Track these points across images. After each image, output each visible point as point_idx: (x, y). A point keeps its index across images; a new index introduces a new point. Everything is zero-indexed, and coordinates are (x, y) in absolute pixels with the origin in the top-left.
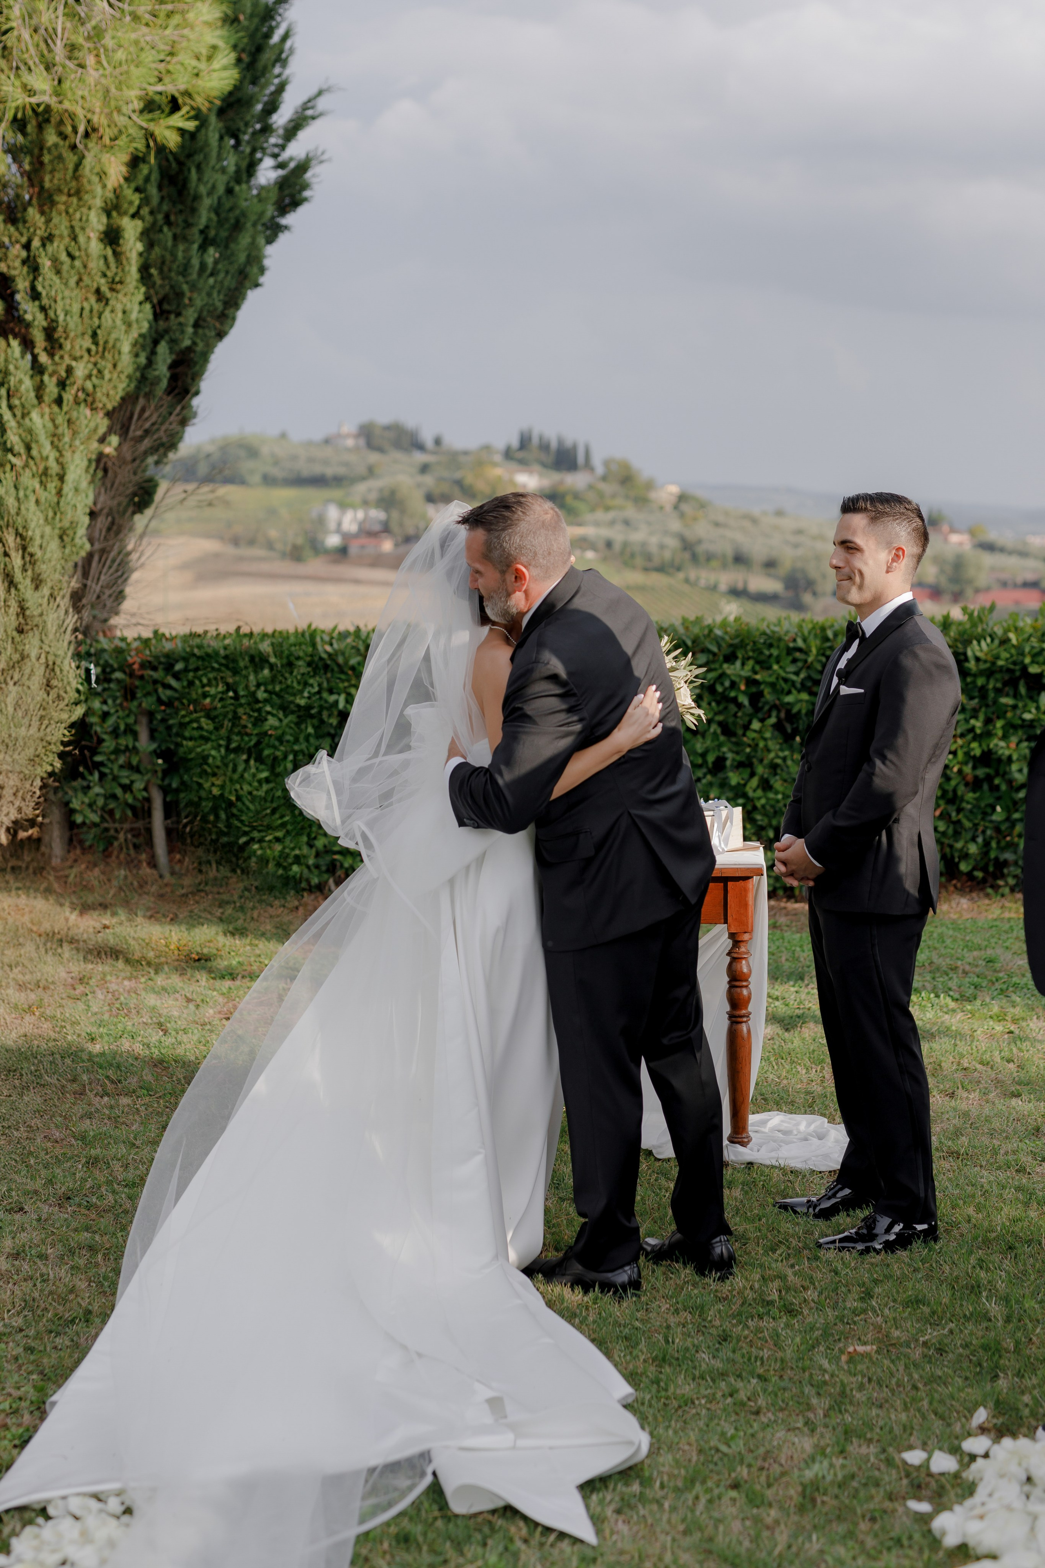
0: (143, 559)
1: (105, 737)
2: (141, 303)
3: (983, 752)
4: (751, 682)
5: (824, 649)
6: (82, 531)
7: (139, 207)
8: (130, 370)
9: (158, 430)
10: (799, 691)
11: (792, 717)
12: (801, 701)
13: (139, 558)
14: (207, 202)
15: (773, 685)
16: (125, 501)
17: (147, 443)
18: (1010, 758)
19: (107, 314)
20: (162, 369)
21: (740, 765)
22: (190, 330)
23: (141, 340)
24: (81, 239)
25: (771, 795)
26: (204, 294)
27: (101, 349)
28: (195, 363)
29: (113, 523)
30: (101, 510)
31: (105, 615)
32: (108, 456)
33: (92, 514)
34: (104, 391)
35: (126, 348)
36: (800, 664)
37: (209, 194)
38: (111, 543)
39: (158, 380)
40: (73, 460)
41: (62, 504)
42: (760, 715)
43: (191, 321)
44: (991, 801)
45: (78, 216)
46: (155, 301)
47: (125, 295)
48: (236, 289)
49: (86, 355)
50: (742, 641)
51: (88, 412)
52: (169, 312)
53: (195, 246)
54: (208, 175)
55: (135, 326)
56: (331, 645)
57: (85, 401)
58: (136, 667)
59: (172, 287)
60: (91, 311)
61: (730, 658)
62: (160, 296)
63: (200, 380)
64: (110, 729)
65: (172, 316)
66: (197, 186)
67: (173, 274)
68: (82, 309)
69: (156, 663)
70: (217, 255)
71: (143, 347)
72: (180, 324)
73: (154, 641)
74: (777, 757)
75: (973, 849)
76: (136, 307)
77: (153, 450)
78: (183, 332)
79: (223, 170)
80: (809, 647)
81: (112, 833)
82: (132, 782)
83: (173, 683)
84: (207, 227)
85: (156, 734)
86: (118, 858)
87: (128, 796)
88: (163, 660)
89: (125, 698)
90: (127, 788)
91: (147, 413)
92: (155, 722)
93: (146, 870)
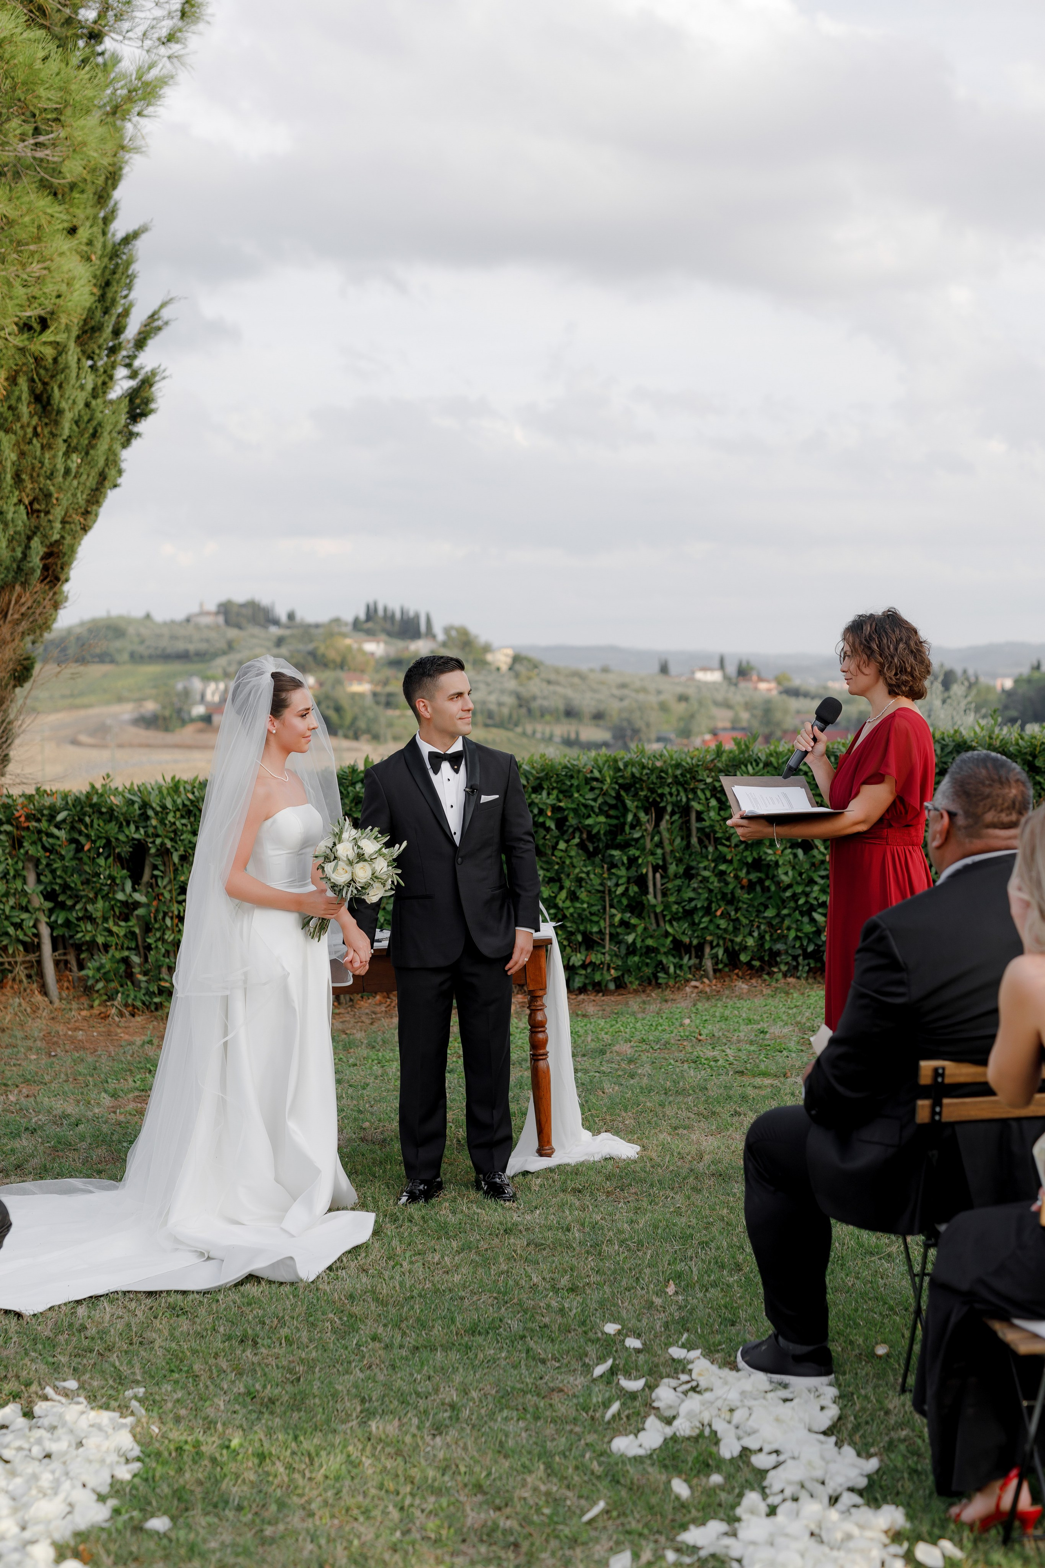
0: (24, 726)
2: (15, 505)
3: (754, 859)
4: (556, 809)
5: (617, 778)
8: (7, 562)
9: (33, 613)
10: (597, 815)
11: (592, 837)
12: (600, 823)
14: (69, 416)
15: (575, 811)
16: (7, 676)
20: (36, 561)
21: (551, 880)
22: (58, 525)
23: (16, 537)
25: (578, 905)
26: (69, 495)
28: (64, 555)
36: (597, 792)
37: (71, 408)
39: (33, 570)
42: (566, 837)
43: (59, 519)
44: (763, 900)
46: (27, 502)
48: (97, 489)
50: (547, 774)
53: (61, 454)
54: (69, 391)
55: (10, 525)
56: (193, 793)
58: (22, 819)
59: (40, 489)
61: (537, 789)
62: (31, 498)
63: (69, 569)
65: (42, 515)
66: (59, 403)
67: (41, 479)
69: (39, 816)
70: (79, 461)
71: (18, 543)
72: (50, 521)
73: (37, 797)
74: (582, 872)
75: (750, 942)
76: (12, 509)
77: (31, 631)
78: (52, 528)
79: (82, 387)
80: (604, 777)
81: (7, 966)
82: (22, 920)
83: (55, 831)
84: (70, 437)
85: (42, 878)
86: (12, 988)
87: (19, 932)
88: (46, 812)
89: (13, 846)
90: (18, 926)
91: (23, 600)
92: (40, 867)
93: (38, 998)
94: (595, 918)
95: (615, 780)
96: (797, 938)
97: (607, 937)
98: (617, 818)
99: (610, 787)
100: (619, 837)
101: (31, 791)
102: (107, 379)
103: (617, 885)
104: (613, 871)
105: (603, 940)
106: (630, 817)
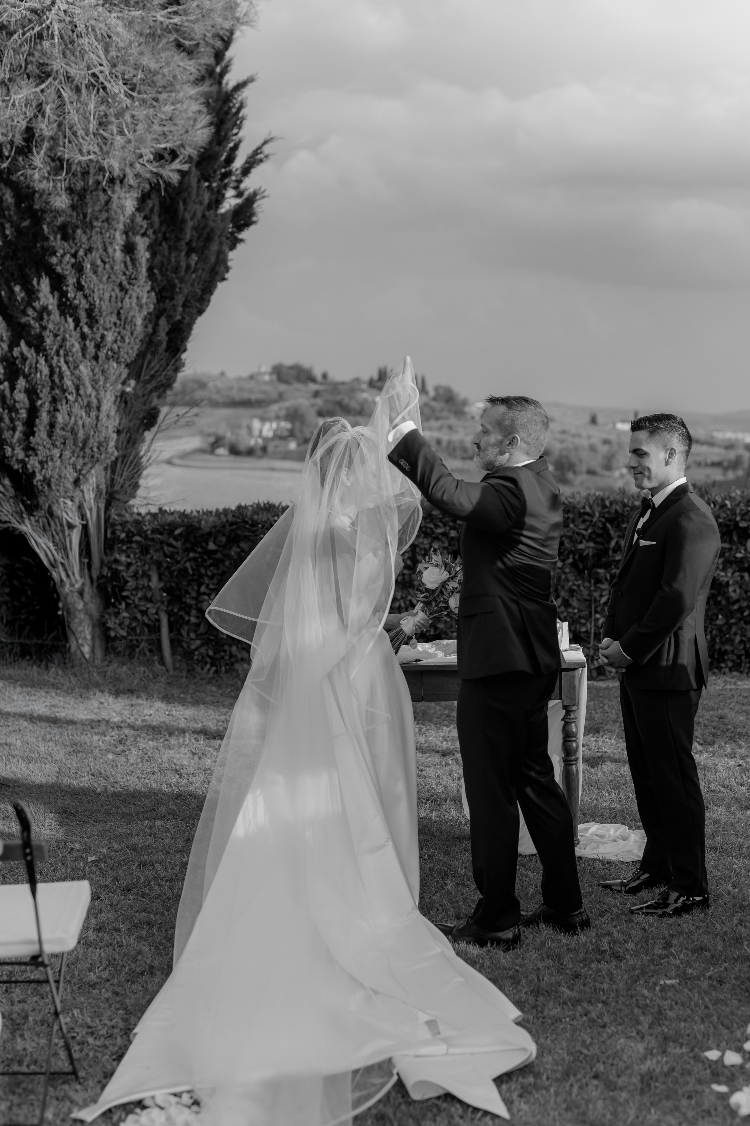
0: (151, 461)
1: (129, 579)
2: (148, 292)
5: (604, 513)
6: (112, 444)
7: (147, 229)
8: (141, 336)
9: (160, 375)
10: (587, 541)
11: (583, 558)
12: (589, 547)
13: (148, 460)
14: (190, 224)
16: (138, 422)
17: (154, 384)
18: (728, 583)
19: (127, 299)
20: (162, 336)
22: (180, 309)
23: (149, 316)
24: (110, 250)
25: (570, 610)
26: (189, 285)
27: (123, 323)
28: (184, 331)
29: (130, 437)
30: (123, 429)
31: (126, 499)
32: (128, 393)
33: (118, 432)
34: (126, 350)
35: (139, 322)
36: (588, 523)
37: (192, 219)
38: (129, 450)
39: (160, 343)
40: (105, 397)
41: (99, 426)
43: (181, 303)
44: (715, 611)
45: (108, 235)
46: (157, 290)
47: (139, 287)
48: (210, 281)
49: (113, 327)
51: (115, 365)
52: (166, 298)
53: (183, 253)
54: (191, 205)
55: (145, 307)
57: (113, 357)
58: (149, 532)
59: (168, 281)
60: (117, 297)
62: (161, 287)
63: (187, 341)
64: (131, 574)
65: (169, 300)
66: (184, 214)
67: (169, 273)
68: (111, 296)
69: (162, 530)
70: (197, 259)
71: (150, 321)
72: (174, 305)
73: (159, 515)
74: (574, 584)
76: (146, 295)
77: (157, 389)
78: (175, 310)
79: (201, 203)
80: (593, 512)
81: (135, 642)
82: (148, 609)
83: (174, 543)
84: (191, 241)
85: (163, 577)
86: (138, 658)
87: (145, 618)
88: (166, 527)
89: (142, 553)
90: (144, 613)
91: (152, 365)
92: (162, 569)
93: (158, 667)
94: (583, 621)
95: (602, 515)
96: (741, 641)
97: (592, 636)
98: (602, 544)
99: (599, 520)
100: (604, 560)
101: (154, 510)
102: (220, 198)
103: (601, 596)
104: (599, 585)
105: (589, 637)
106: (613, 544)
